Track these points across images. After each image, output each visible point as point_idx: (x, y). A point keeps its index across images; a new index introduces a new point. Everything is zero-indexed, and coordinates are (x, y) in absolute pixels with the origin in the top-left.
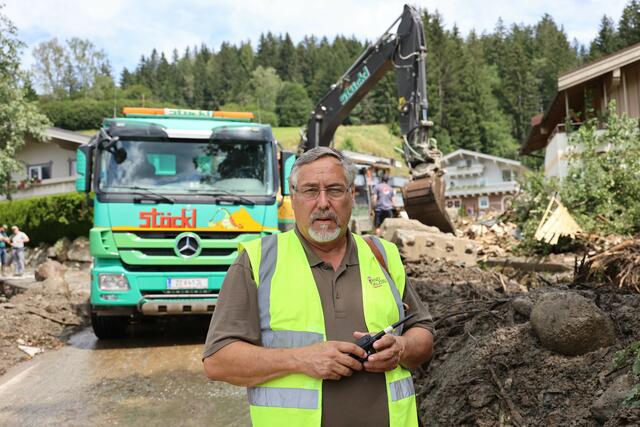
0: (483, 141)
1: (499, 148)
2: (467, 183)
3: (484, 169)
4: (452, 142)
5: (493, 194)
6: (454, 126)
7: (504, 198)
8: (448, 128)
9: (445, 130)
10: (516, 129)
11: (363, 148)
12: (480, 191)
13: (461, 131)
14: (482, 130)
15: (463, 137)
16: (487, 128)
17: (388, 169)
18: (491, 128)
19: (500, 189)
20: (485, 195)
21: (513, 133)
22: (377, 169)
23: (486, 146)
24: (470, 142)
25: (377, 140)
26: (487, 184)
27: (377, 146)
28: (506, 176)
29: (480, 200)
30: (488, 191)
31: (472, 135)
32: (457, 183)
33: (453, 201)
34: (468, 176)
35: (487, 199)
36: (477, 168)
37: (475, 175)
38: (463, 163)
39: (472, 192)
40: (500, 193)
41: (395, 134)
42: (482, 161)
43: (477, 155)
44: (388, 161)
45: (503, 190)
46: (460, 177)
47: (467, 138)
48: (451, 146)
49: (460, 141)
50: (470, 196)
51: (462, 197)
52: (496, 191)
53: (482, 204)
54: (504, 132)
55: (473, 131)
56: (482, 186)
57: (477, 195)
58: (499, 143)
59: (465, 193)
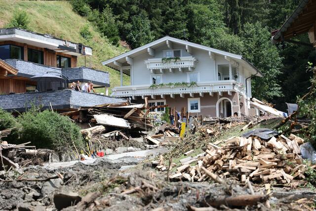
0: (190, 27)
1: (209, 38)
2: (174, 80)
3: (196, 62)
4: (152, 28)
5: (206, 95)
6: (155, 7)
7: (220, 100)
8: (148, 10)
9: (144, 11)
10: (229, 16)
11: (40, 29)
12: (190, 91)
13: (163, 14)
14: (190, 14)
15: (166, 21)
16: (196, 11)
17: (75, 57)
18: (201, 13)
19: (216, 89)
20: (196, 95)
21: (225, 20)
22: (60, 57)
23: (194, 35)
24: (174, 28)
25: (57, 19)
26: (199, 82)
27: (58, 28)
28: (223, 73)
29: (190, 102)
30: (200, 90)
31: (177, 19)
32: (160, 80)
33: (156, 102)
34: (175, 70)
35: (198, 100)
36: (187, 62)
37: (185, 70)
38: (170, 54)
39: (180, 91)
40: (215, 94)
41: (82, 14)
42: (193, 52)
43: (187, 44)
44: (75, 47)
45: (219, 90)
46: (165, 71)
47: (171, 23)
48: (150, 33)
49: (162, 27)
50: (177, 96)
51: (167, 97)
52: (210, 90)
53: (192, 108)
54: (216, 18)
55: (178, 15)
56: (193, 84)
57: (187, 96)
58: (209, 32)
59: (171, 92)
